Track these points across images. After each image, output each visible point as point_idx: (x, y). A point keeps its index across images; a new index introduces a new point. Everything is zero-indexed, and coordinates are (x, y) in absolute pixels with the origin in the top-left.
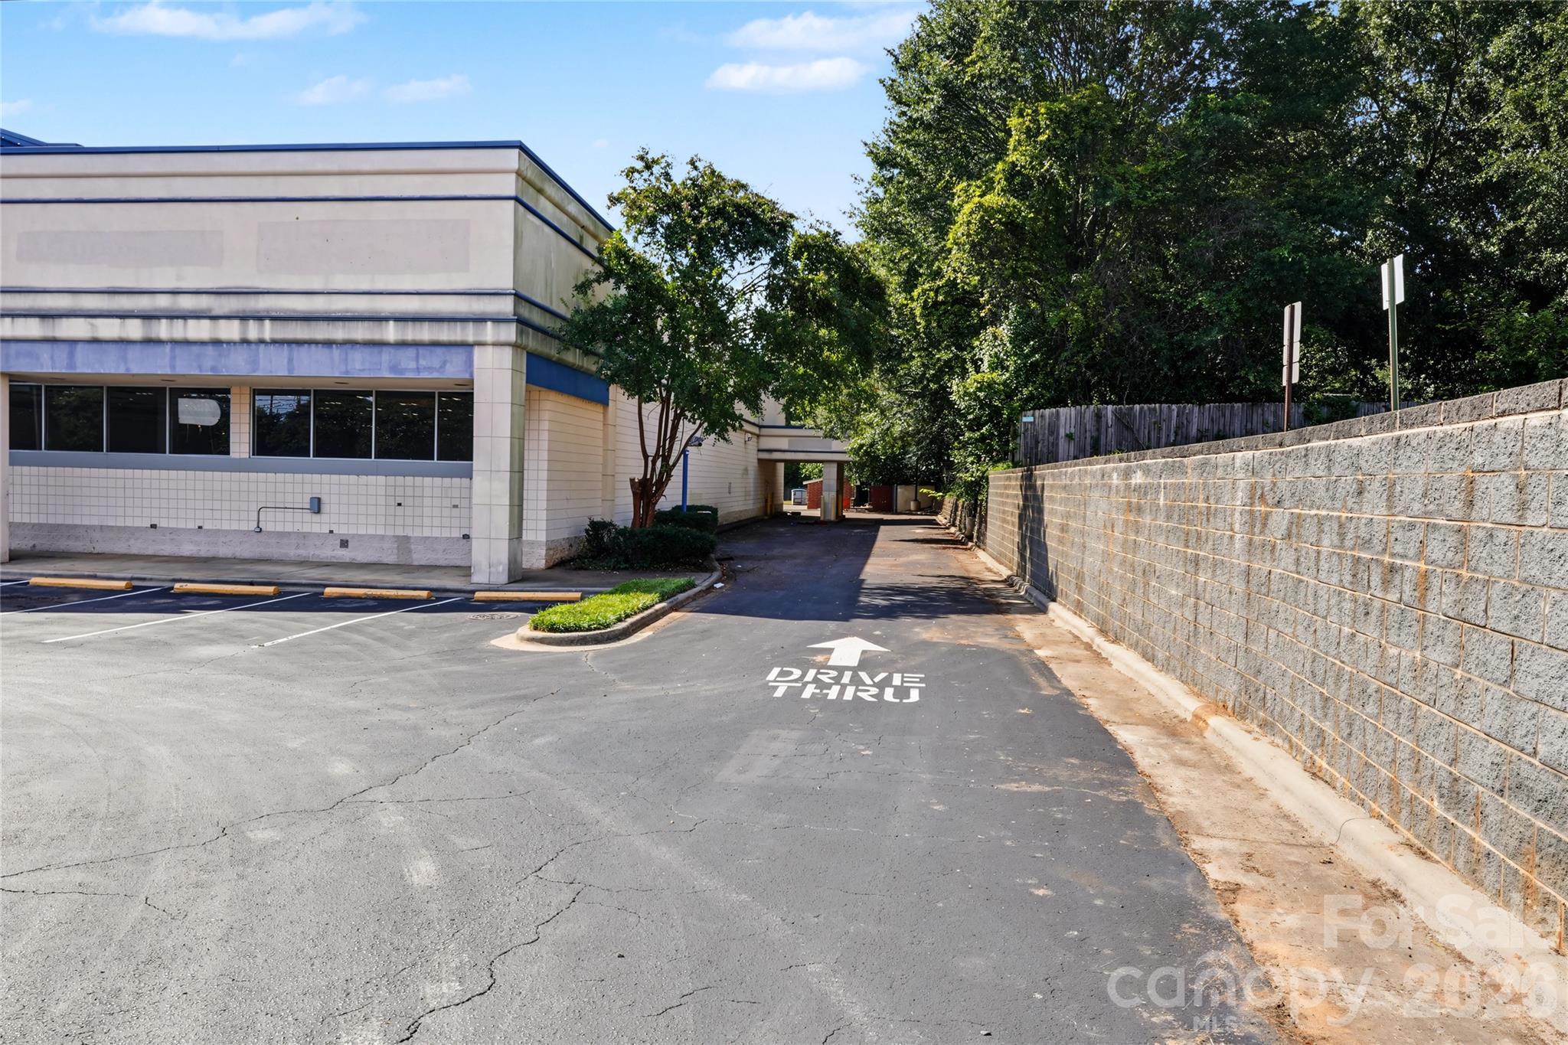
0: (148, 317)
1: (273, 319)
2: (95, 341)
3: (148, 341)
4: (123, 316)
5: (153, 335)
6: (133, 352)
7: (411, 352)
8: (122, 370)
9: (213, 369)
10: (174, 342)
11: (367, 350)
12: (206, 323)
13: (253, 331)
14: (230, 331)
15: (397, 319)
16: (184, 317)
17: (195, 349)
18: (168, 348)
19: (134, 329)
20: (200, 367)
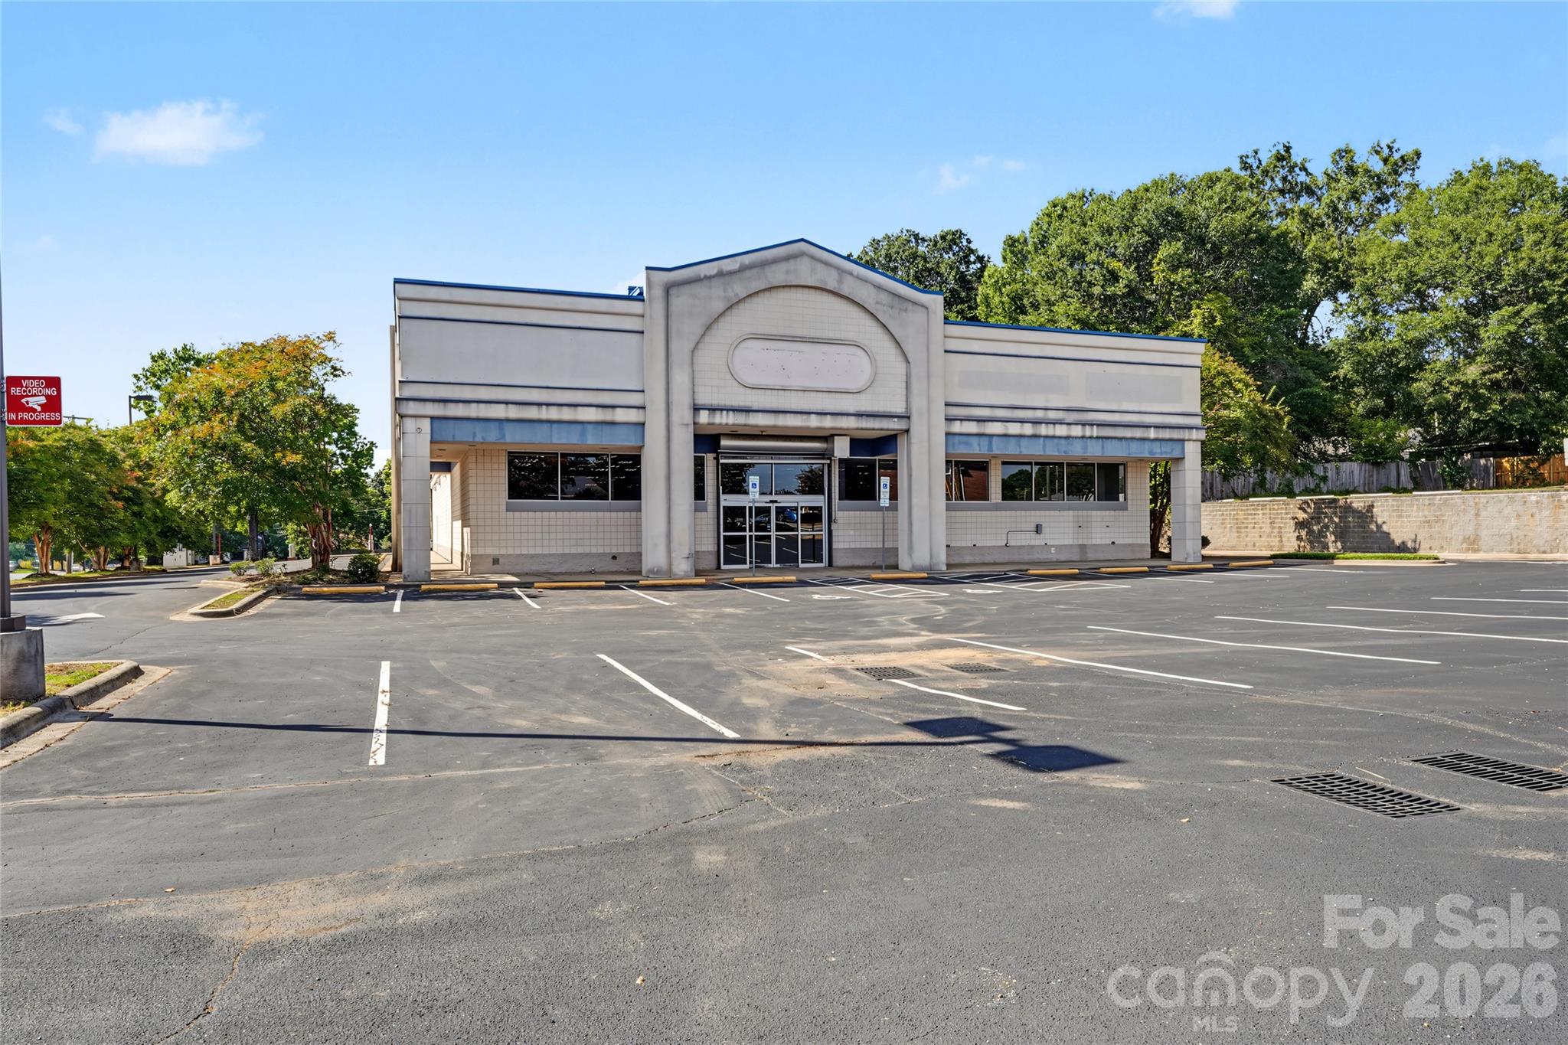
0: (1036, 422)
1: (1098, 425)
2: (1006, 436)
3: (1035, 436)
4: (1022, 422)
5: (1038, 433)
6: (1024, 442)
7: (1158, 443)
8: (1017, 453)
9: (1065, 452)
10: (1046, 437)
11: (1139, 442)
12: (1064, 426)
13: (1088, 432)
14: (1077, 431)
15: (1155, 427)
16: (1054, 423)
17: (1056, 441)
18: (1042, 439)
19: (1028, 429)
20: (1059, 452)
